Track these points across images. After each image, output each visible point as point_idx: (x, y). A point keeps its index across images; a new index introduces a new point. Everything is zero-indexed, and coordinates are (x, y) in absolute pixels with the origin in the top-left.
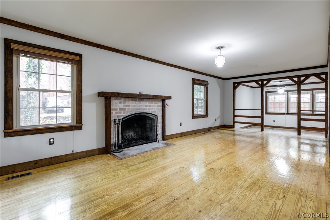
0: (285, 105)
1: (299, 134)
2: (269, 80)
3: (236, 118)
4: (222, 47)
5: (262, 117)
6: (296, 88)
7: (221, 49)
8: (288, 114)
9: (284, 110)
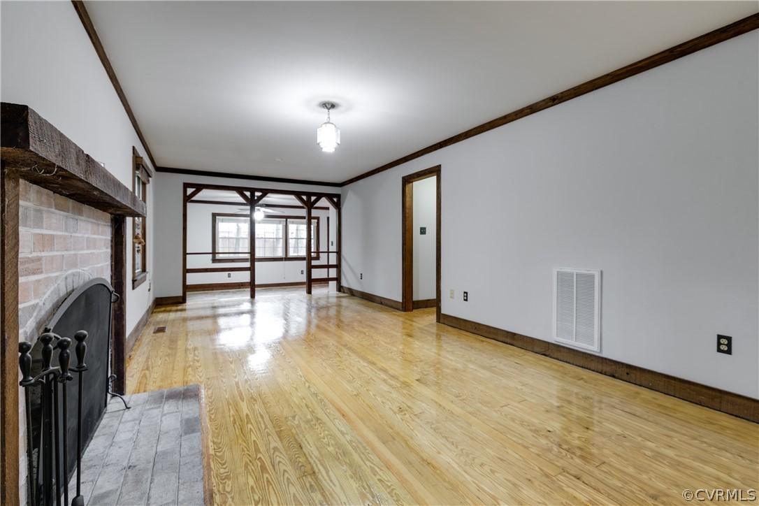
0: (281, 244)
1: (309, 292)
2: (265, 192)
3: (188, 275)
4: (333, 106)
5: (252, 269)
6: (303, 212)
7: (331, 111)
8: (287, 259)
9: (280, 254)
